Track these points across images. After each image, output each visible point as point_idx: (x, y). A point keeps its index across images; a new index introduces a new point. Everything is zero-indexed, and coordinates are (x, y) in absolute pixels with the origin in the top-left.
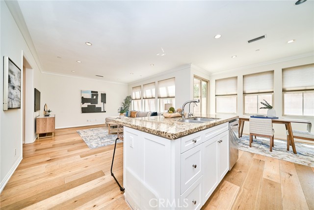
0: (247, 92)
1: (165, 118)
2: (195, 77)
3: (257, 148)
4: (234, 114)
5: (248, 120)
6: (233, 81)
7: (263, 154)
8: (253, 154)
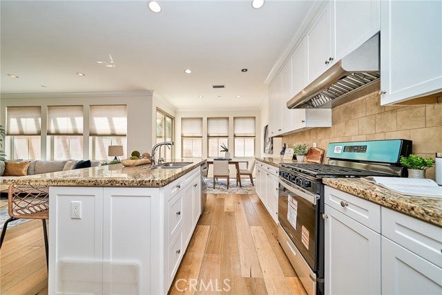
0: (211, 135)
1: (126, 166)
2: (158, 110)
3: (219, 188)
4: (199, 158)
5: (212, 163)
6: (198, 122)
7: (223, 192)
8: (216, 195)
